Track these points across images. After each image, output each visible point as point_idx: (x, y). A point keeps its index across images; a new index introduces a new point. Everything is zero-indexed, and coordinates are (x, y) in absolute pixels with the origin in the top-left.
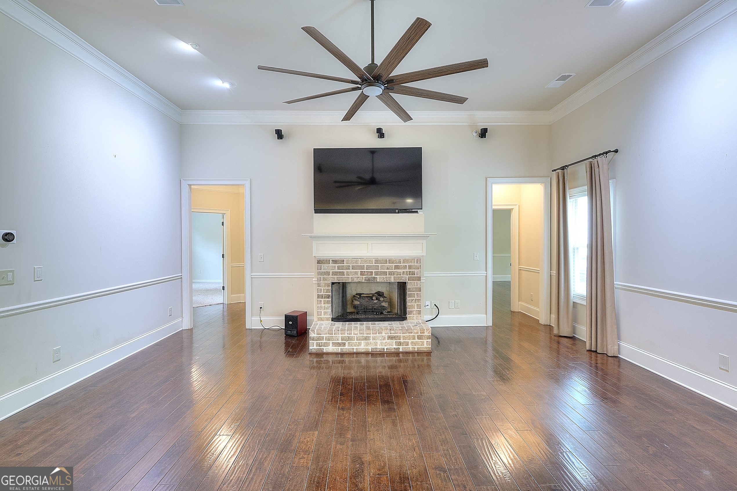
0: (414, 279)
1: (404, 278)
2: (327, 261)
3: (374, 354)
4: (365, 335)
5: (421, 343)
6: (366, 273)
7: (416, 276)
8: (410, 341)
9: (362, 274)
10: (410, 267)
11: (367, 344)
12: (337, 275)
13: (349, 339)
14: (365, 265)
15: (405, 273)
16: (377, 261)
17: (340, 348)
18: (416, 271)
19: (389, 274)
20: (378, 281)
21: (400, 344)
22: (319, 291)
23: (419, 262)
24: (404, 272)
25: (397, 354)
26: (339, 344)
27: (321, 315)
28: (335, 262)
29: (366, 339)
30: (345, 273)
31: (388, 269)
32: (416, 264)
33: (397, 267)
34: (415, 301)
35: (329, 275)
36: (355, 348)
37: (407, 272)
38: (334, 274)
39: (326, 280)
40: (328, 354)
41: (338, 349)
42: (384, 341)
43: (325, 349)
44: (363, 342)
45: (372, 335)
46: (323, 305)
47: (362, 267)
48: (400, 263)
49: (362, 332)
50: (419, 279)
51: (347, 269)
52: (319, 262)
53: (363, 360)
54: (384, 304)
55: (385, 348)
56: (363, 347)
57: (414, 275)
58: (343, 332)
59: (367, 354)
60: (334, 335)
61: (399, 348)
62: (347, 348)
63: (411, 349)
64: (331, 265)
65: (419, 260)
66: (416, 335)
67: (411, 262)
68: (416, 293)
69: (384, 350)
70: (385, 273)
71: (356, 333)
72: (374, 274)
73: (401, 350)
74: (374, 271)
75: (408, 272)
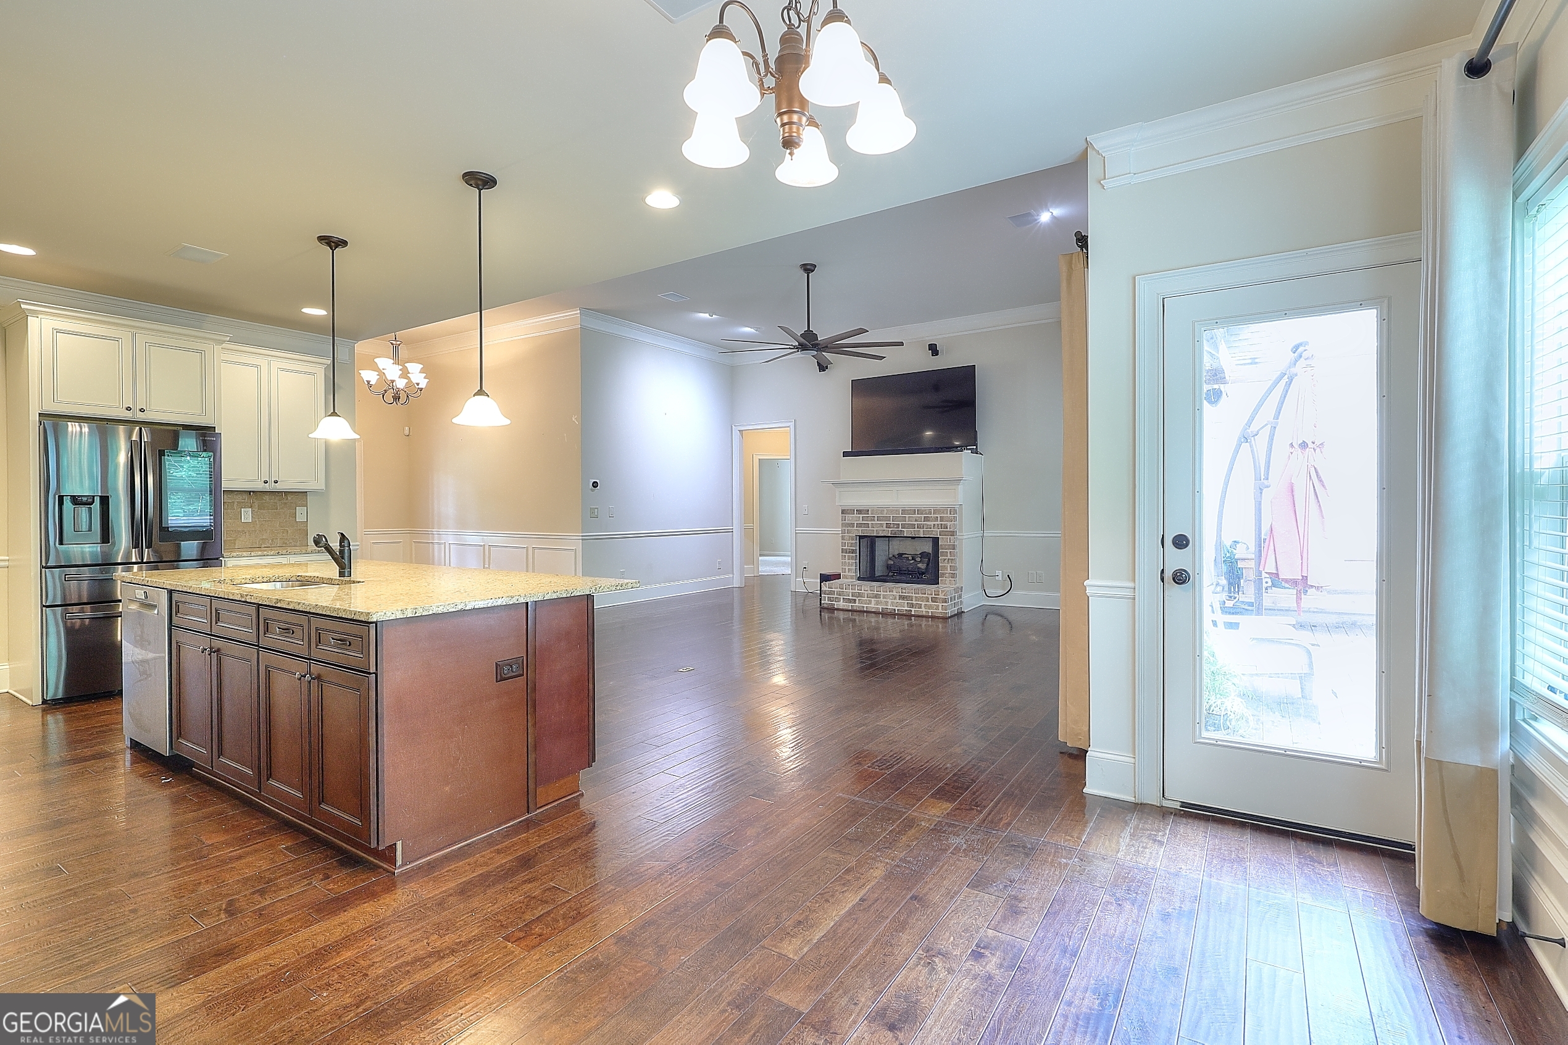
0: (947, 533)
1: (935, 533)
2: (852, 511)
3: (885, 614)
4: (875, 592)
5: (935, 607)
6: (892, 525)
7: (948, 530)
8: (923, 603)
9: (888, 526)
10: (942, 519)
11: (877, 603)
12: (861, 527)
13: (860, 595)
14: (891, 516)
15: (936, 526)
16: (904, 512)
17: (850, 604)
18: (949, 523)
19: (918, 527)
20: (905, 535)
21: (912, 606)
22: (843, 545)
23: (952, 513)
24: (934, 525)
25: (909, 616)
26: (850, 601)
27: (845, 572)
28: (859, 512)
29: (877, 596)
30: (870, 525)
31: (916, 521)
32: (949, 515)
33: (926, 519)
34: (948, 561)
35: (853, 527)
36: (865, 606)
37: (938, 525)
38: (859, 525)
39: (850, 533)
40: (838, 609)
41: (849, 606)
42: (895, 601)
43: (836, 605)
44: (873, 599)
45: (882, 593)
46: (847, 561)
47: (888, 519)
48: (931, 514)
49: (872, 588)
50: (953, 533)
51: (871, 520)
52: (843, 512)
53: (873, 619)
54: (920, 565)
55: (896, 608)
56: (873, 606)
57: (947, 528)
58: (853, 587)
59: (876, 613)
60: (844, 590)
61: (911, 611)
62: (857, 605)
63: (924, 613)
64: (855, 515)
65: (953, 511)
66: (930, 597)
67: (943, 513)
68: (949, 551)
69: (895, 611)
70: (913, 526)
71: (866, 589)
72: (900, 527)
73: (913, 613)
74: (900, 523)
75: (940, 525)
